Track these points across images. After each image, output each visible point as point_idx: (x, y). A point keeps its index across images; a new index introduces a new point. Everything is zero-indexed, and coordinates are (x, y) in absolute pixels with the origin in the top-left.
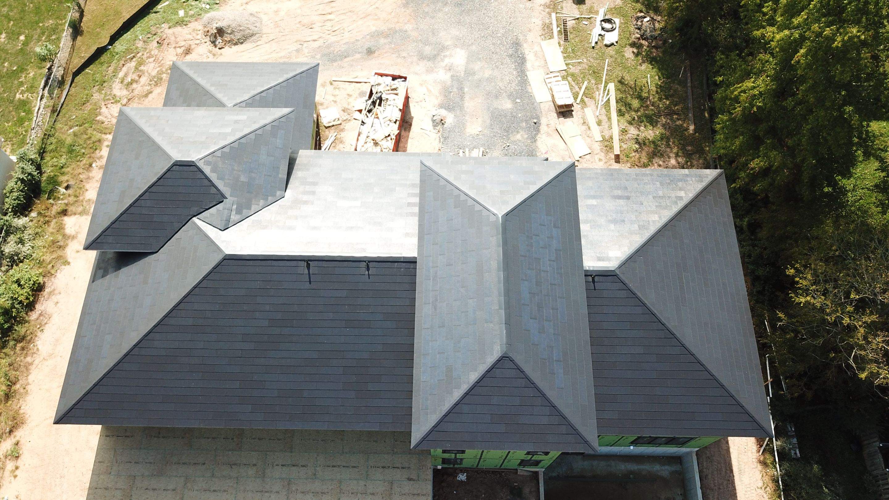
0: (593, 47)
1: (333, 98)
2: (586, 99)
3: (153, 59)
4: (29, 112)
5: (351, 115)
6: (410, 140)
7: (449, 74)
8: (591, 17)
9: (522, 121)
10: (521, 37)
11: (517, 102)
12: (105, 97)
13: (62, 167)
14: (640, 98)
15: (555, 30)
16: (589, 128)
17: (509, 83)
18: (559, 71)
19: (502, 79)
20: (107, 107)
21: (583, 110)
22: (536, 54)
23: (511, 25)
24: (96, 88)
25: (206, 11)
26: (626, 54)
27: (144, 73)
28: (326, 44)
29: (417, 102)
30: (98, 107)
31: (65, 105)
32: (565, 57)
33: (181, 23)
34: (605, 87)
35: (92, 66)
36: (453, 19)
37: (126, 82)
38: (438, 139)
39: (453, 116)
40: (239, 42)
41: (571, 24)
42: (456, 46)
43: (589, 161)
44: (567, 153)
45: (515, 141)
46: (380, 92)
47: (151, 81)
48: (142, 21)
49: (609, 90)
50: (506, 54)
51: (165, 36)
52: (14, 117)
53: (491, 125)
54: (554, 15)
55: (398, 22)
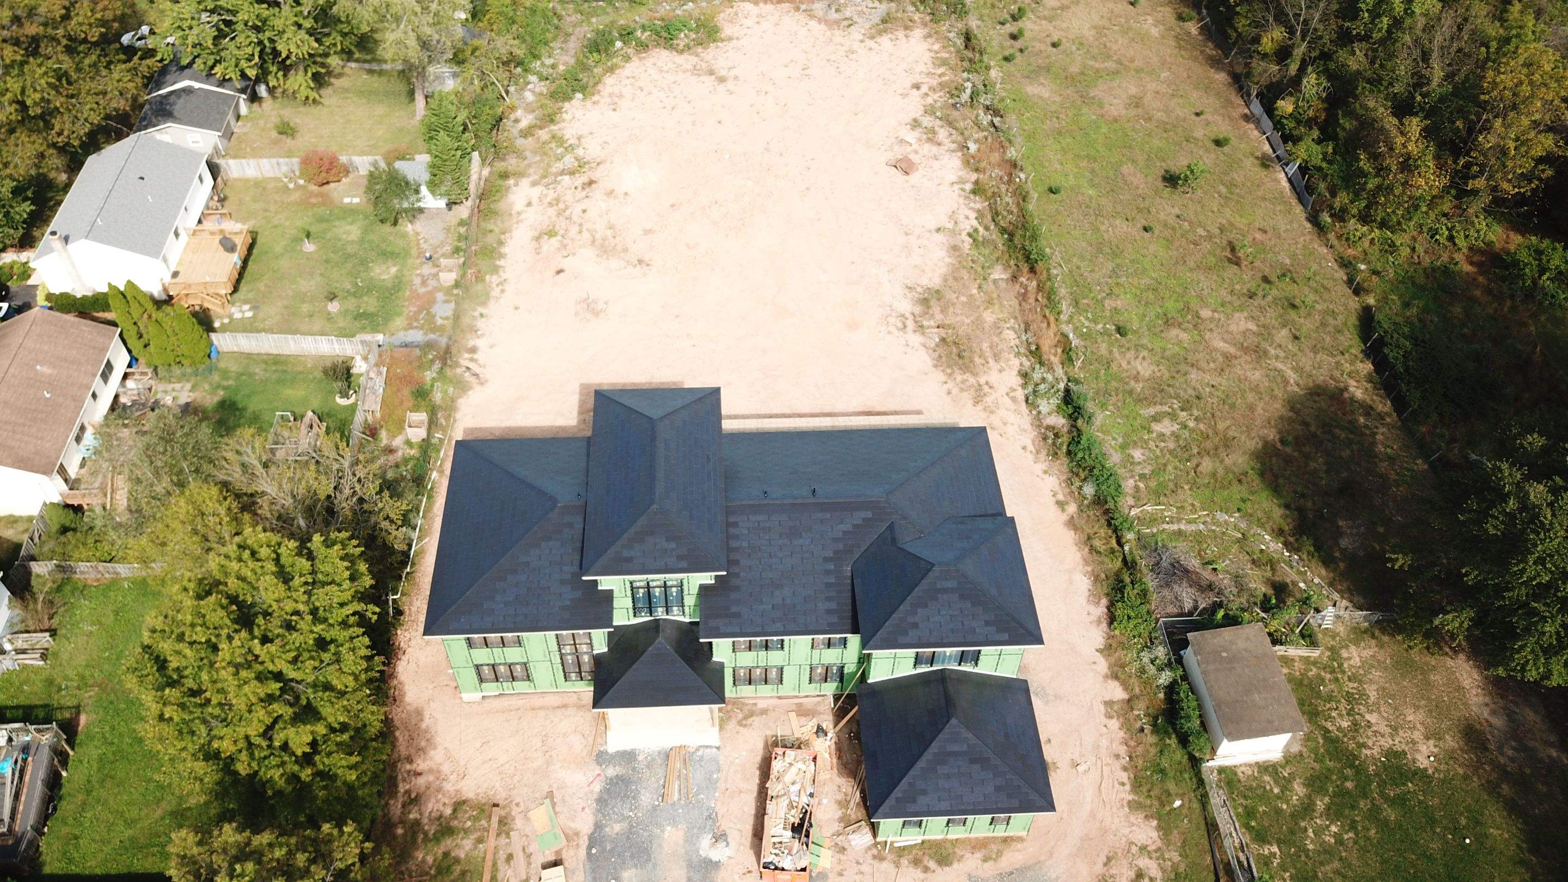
4: (1247, 827)
6: (753, 812)
9: (611, 850)
12: (1163, 856)
13: (1161, 752)
16: (524, 848)
20: (1152, 839)
30: (1163, 838)
38: (720, 815)
39: (701, 852)
45: (622, 820)
52: (1262, 818)
53: (651, 842)
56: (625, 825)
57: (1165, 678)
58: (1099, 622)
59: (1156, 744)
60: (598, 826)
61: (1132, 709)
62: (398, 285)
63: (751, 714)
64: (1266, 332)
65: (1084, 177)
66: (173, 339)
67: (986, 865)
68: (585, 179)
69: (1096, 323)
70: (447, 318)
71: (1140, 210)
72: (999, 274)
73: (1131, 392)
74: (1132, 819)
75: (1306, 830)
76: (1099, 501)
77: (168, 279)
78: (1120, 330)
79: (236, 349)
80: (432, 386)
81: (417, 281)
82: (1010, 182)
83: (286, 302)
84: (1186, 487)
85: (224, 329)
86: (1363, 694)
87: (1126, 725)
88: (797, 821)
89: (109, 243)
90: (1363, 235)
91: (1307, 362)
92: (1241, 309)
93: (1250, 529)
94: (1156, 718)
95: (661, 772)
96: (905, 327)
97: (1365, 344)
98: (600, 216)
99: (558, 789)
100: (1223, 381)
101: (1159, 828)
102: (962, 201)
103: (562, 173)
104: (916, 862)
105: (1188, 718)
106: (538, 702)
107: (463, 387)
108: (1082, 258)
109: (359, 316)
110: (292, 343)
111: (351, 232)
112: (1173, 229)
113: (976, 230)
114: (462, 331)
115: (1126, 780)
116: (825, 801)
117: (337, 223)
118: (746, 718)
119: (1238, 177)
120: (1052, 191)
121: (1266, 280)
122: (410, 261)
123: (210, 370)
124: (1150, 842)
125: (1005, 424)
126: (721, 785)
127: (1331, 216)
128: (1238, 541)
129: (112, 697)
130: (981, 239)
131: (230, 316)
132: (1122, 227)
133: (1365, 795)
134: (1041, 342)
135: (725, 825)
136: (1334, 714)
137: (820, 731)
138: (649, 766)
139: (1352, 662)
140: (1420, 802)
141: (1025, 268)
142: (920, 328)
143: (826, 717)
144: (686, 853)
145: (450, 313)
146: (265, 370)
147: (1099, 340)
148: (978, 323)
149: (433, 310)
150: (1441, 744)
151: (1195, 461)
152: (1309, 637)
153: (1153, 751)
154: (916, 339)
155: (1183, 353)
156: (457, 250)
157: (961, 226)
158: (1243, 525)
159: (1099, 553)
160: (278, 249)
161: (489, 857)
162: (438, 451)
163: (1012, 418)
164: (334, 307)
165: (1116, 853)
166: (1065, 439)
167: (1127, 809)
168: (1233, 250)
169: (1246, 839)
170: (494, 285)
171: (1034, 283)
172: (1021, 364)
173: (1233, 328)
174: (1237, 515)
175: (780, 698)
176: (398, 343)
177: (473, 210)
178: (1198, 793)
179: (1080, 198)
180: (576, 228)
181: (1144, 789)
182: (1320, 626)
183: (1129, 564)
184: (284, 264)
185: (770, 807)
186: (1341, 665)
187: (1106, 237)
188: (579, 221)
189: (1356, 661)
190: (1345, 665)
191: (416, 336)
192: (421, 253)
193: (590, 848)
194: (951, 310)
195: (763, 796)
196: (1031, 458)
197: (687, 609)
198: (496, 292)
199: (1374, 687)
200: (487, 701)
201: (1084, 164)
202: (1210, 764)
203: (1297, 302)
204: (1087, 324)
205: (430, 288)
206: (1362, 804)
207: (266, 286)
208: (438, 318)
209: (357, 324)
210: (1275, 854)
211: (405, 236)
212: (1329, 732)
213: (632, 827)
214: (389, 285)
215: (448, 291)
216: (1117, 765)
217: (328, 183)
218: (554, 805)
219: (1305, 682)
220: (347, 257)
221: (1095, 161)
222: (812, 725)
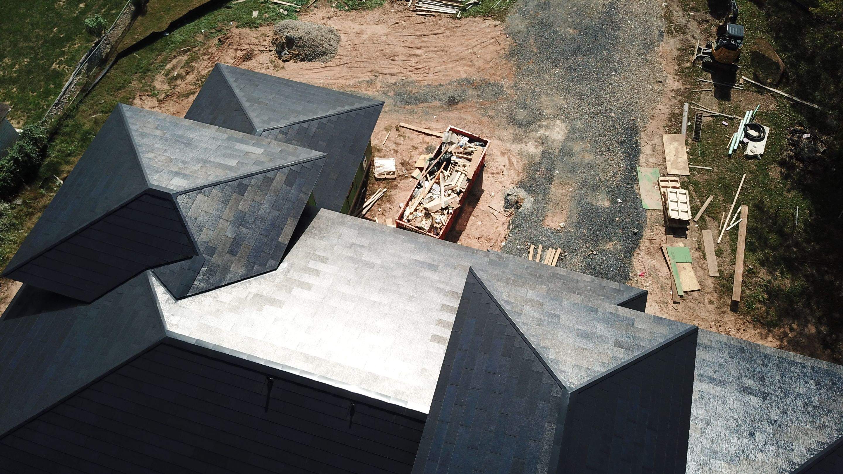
0: (730, 155)
1: (394, 146)
2: (707, 218)
3: (209, 57)
4: (59, 86)
5: (410, 171)
6: (472, 218)
7: (540, 149)
8: (734, 118)
9: (618, 227)
10: (640, 124)
11: (617, 202)
12: (143, 86)
13: (69, 155)
14: (781, 233)
15: (685, 124)
16: (704, 257)
17: (613, 176)
18: (678, 176)
19: (605, 169)
20: (141, 99)
21: (701, 231)
22: (653, 149)
23: (631, 107)
24: (138, 75)
25: (283, 18)
26: (771, 174)
27: (193, 70)
28: (405, 81)
29: (493, 174)
30: (132, 97)
31: (98, 86)
32: (689, 160)
33: (252, 24)
34: (736, 208)
35: (142, 50)
36: (561, 85)
37: (171, 75)
38: (506, 225)
39: (533, 200)
40: (307, 58)
41: (706, 120)
42: (556, 117)
43: (696, 300)
44: (669, 282)
45: (604, 250)
46: (451, 153)
47: (197, 80)
48: (211, 14)
49: (740, 213)
50: (616, 139)
51: (230, 34)
52: (41, 88)
53: (579, 222)
54: (686, 106)
55: (494, 74)
56: (601, 246)
59: (67, 162)
60: (629, 253)
124: (145, 97)
135: (504, 215)
144: (546, 204)
193: (639, 235)
210: (58, 63)
213: (596, 241)
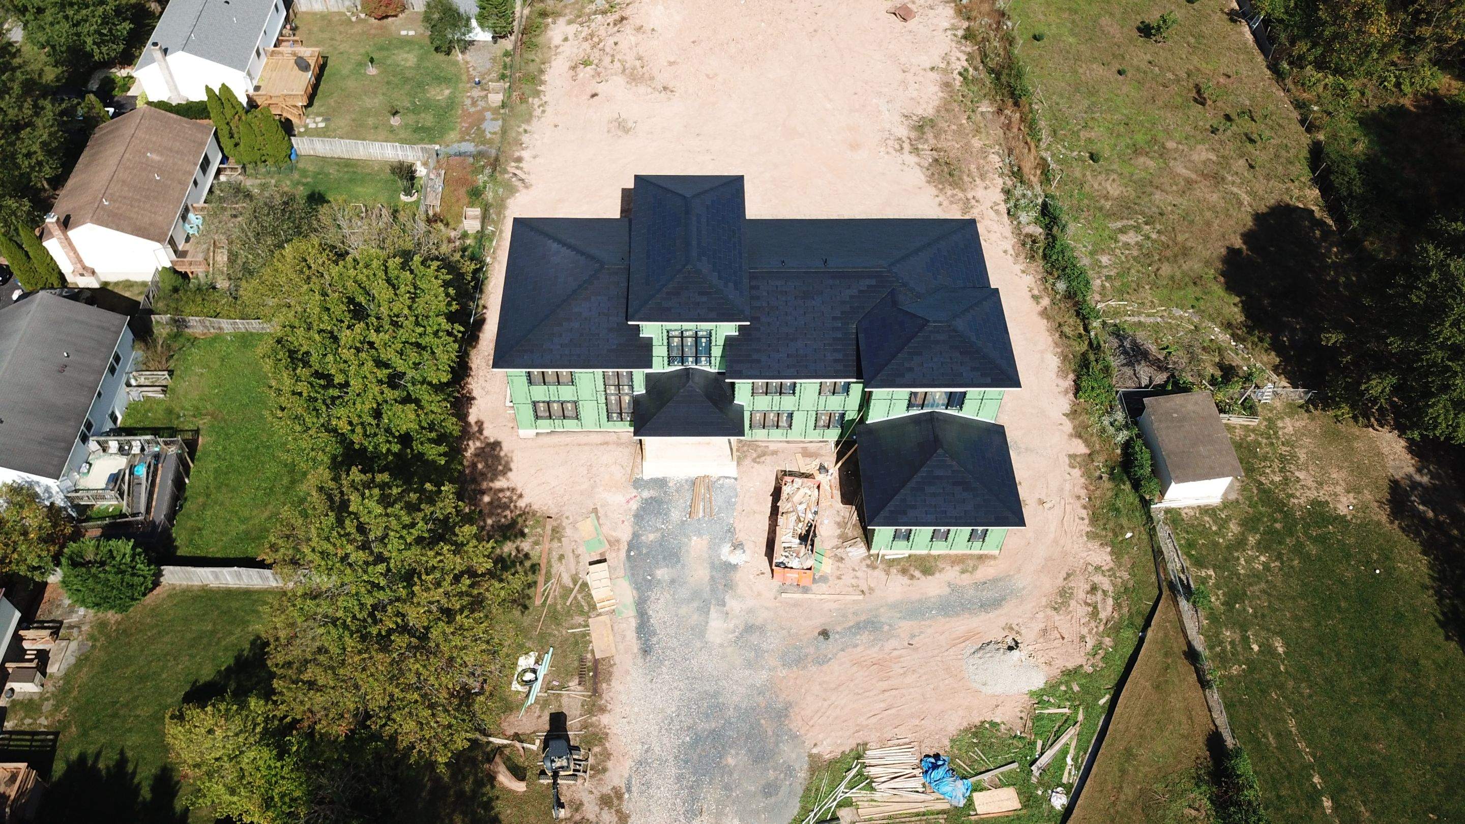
0: (551, 648)
1: (857, 574)
4: (1187, 554)
16: (573, 551)
17: (658, 600)
18: (599, 615)
22: (624, 637)
24: (1129, 584)
30: (1115, 561)
32: (589, 634)
34: (546, 600)
35: (1147, 609)
39: (722, 556)
41: (574, 683)
49: (542, 597)
50: (660, 637)
52: (1201, 549)
53: (680, 548)
55: (796, 678)
57: (1123, 436)
58: (1066, 392)
59: (1113, 489)
60: (635, 535)
61: (1093, 461)
62: (451, 104)
63: (764, 454)
64: (1224, 162)
65: (1066, 27)
66: (260, 138)
67: (964, 576)
68: (616, 16)
69: (1072, 151)
70: (495, 133)
71: (1114, 56)
72: (986, 107)
73: (1101, 209)
74: (1090, 545)
75: (1238, 558)
76: (1070, 295)
77: (251, 92)
78: (1092, 157)
79: (312, 153)
80: (485, 187)
81: (468, 102)
82: (997, 29)
83: (353, 116)
84: (1147, 287)
85: (301, 135)
86: (1294, 456)
87: (1087, 474)
88: (804, 532)
89: (202, 56)
90: (1319, 80)
91: (1260, 187)
92: (1203, 141)
93: (1201, 322)
94: (1113, 469)
95: (688, 496)
96: (902, 148)
97: (1314, 173)
98: (631, 49)
99: (602, 506)
100: (1183, 202)
101: (1112, 553)
102: (954, 45)
103: (595, 13)
104: (904, 571)
105: (1141, 466)
106: (582, 439)
107: (511, 190)
108: (1061, 96)
109: (416, 130)
110: (361, 149)
111: (408, 59)
112: (1145, 72)
113: (966, 70)
114: (509, 143)
115: (1085, 516)
116: (826, 522)
117: (396, 52)
118: (759, 457)
119: (1206, 29)
120: (1036, 38)
121: (1228, 118)
122: (461, 85)
123: (292, 169)
124: (1104, 563)
125: (989, 232)
126: (739, 507)
127: (1290, 63)
128: (1191, 331)
129: (222, 424)
130: (970, 78)
131: (306, 126)
132: (1099, 71)
133: (1291, 534)
134: (1023, 164)
135: (741, 536)
136: (1267, 471)
137: (822, 469)
138: (677, 491)
139: (1286, 431)
140: (1338, 541)
141: (1010, 102)
142: (915, 150)
143: (827, 458)
144: (710, 557)
145: (498, 129)
146: (338, 171)
147: (1075, 164)
148: (967, 148)
149: (483, 126)
150: (1360, 496)
151: (1156, 267)
152: (1249, 408)
153: (1109, 494)
154: (912, 159)
155: (1149, 177)
156: (503, 77)
157: (953, 66)
158: (1196, 320)
159: (1067, 337)
160: (345, 72)
161: (544, 556)
162: (492, 241)
163: (995, 227)
164: (395, 121)
165: (1075, 571)
166: (1041, 244)
167: (1085, 538)
168: (1199, 92)
169: (1187, 564)
170: (536, 106)
171: (1018, 115)
172: (1004, 183)
173: (1195, 157)
174: (1191, 311)
175: (788, 442)
176: (452, 152)
177: (516, 43)
178: (1147, 527)
179: (1062, 45)
180: (609, 59)
181: (1101, 523)
182: (1260, 401)
183: (1095, 347)
184: (351, 84)
185: (781, 520)
186: (1276, 433)
187: (1083, 77)
188: (611, 52)
189: (1290, 430)
190: (1280, 433)
191: (469, 147)
192: (470, 79)
193: (629, 551)
194: (943, 136)
195: (775, 511)
196: (1011, 259)
197: (713, 359)
198: (538, 112)
199: (1305, 450)
200: (540, 437)
201: (1066, 15)
202: (1159, 505)
203: (1255, 136)
204: (1063, 151)
205: (479, 108)
206: (1288, 540)
207: (336, 101)
208: (487, 133)
209: (416, 136)
210: (1211, 576)
211: (456, 63)
212: (1262, 484)
213: (663, 536)
214: (443, 104)
215: (495, 111)
216: (1078, 504)
217: (387, 17)
218: (598, 518)
219: (1244, 445)
220: (406, 80)
221: (1076, 12)
222: (816, 463)
